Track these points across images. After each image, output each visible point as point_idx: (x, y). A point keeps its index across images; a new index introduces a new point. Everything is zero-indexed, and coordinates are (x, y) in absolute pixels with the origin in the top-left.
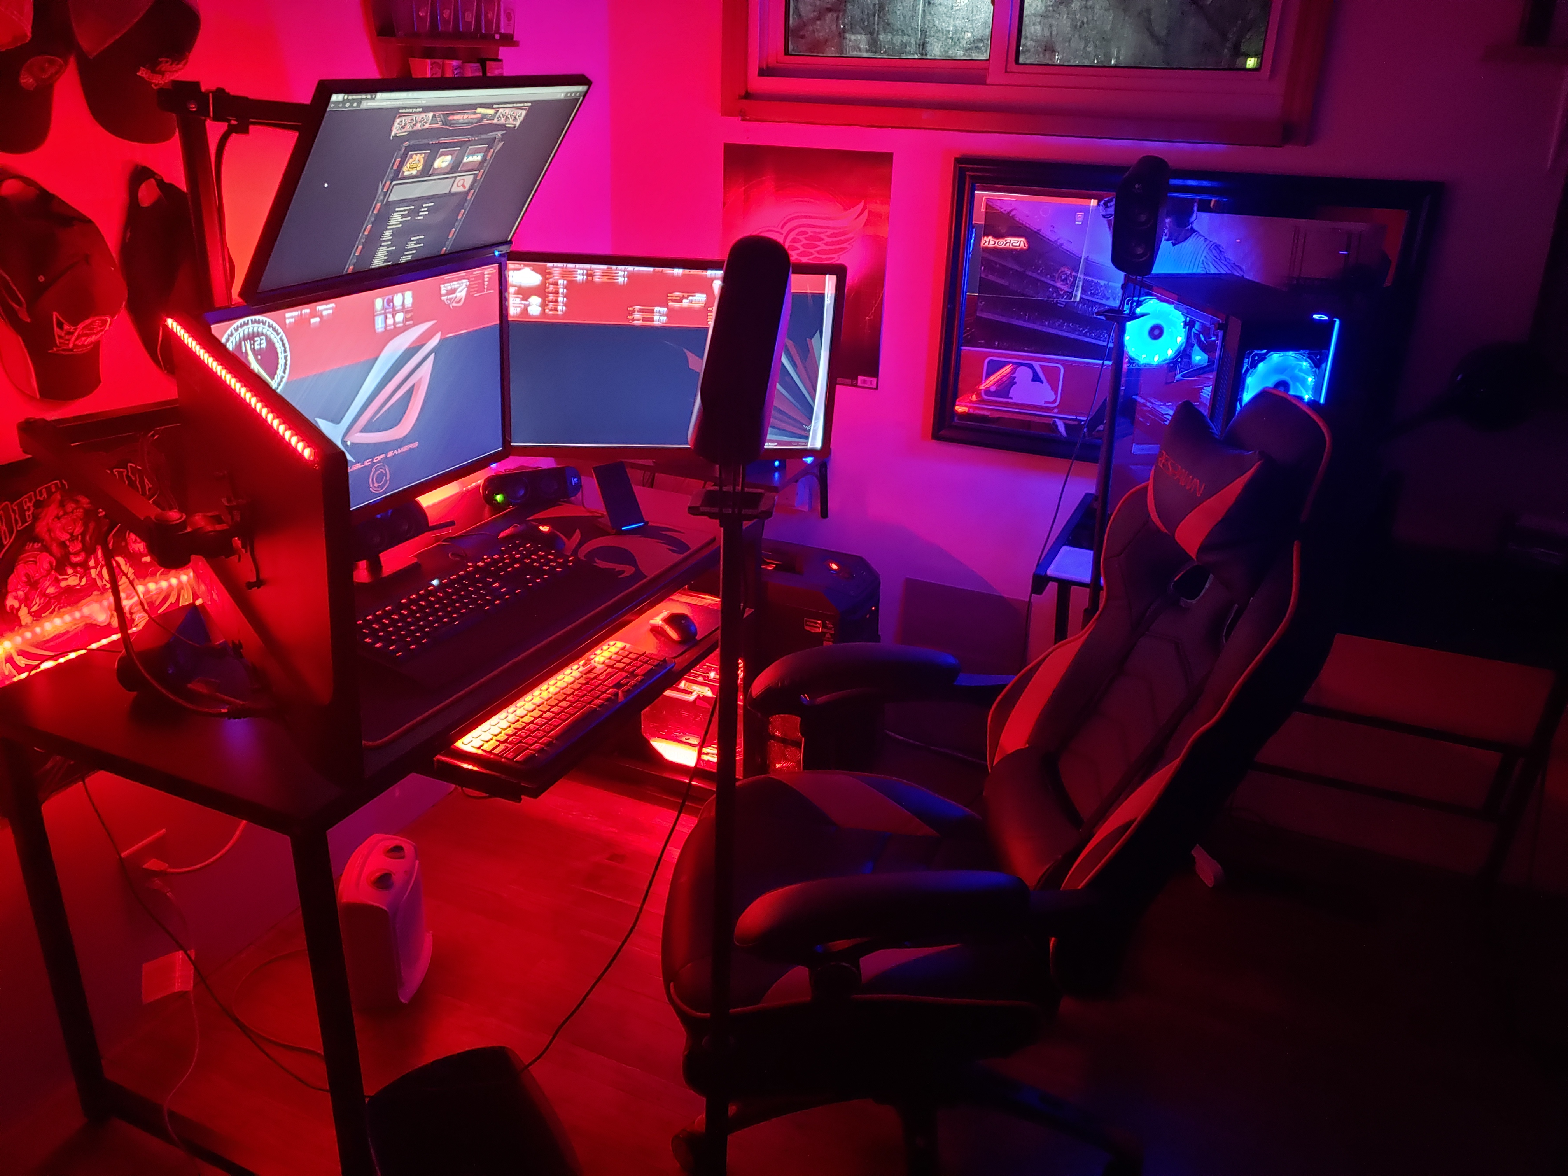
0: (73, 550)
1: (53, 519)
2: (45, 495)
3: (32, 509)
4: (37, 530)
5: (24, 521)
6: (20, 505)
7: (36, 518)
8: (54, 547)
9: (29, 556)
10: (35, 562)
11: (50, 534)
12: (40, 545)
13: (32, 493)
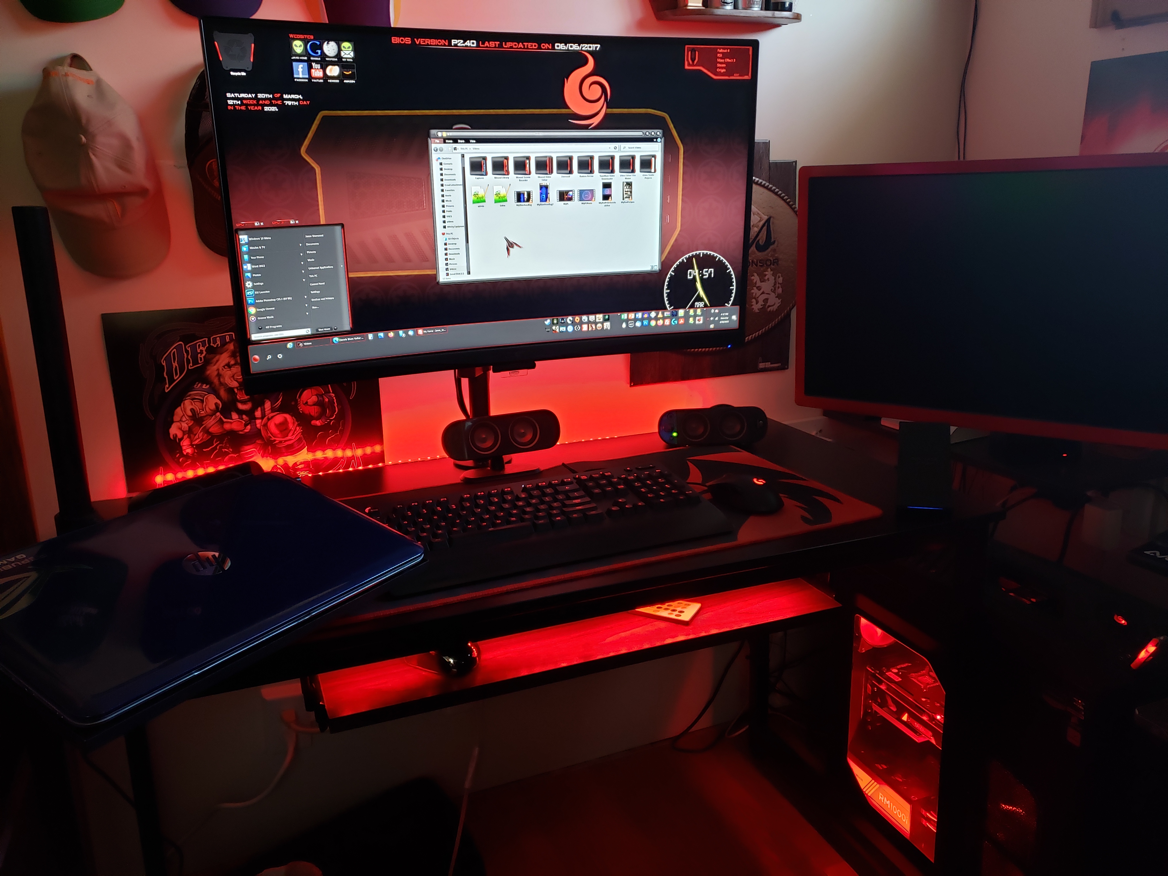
0: (240, 398)
1: (224, 367)
2: (219, 342)
3: (205, 353)
4: (208, 372)
5: (195, 362)
6: (194, 348)
7: (207, 362)
8: (222, 393)
9: (195, 394)
10: (202, 401)
11: (219, 379)
12: (208, 386)
13: (207, 339)
